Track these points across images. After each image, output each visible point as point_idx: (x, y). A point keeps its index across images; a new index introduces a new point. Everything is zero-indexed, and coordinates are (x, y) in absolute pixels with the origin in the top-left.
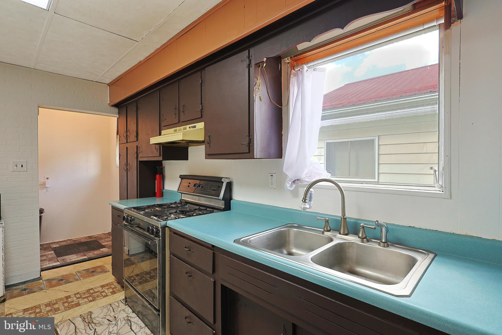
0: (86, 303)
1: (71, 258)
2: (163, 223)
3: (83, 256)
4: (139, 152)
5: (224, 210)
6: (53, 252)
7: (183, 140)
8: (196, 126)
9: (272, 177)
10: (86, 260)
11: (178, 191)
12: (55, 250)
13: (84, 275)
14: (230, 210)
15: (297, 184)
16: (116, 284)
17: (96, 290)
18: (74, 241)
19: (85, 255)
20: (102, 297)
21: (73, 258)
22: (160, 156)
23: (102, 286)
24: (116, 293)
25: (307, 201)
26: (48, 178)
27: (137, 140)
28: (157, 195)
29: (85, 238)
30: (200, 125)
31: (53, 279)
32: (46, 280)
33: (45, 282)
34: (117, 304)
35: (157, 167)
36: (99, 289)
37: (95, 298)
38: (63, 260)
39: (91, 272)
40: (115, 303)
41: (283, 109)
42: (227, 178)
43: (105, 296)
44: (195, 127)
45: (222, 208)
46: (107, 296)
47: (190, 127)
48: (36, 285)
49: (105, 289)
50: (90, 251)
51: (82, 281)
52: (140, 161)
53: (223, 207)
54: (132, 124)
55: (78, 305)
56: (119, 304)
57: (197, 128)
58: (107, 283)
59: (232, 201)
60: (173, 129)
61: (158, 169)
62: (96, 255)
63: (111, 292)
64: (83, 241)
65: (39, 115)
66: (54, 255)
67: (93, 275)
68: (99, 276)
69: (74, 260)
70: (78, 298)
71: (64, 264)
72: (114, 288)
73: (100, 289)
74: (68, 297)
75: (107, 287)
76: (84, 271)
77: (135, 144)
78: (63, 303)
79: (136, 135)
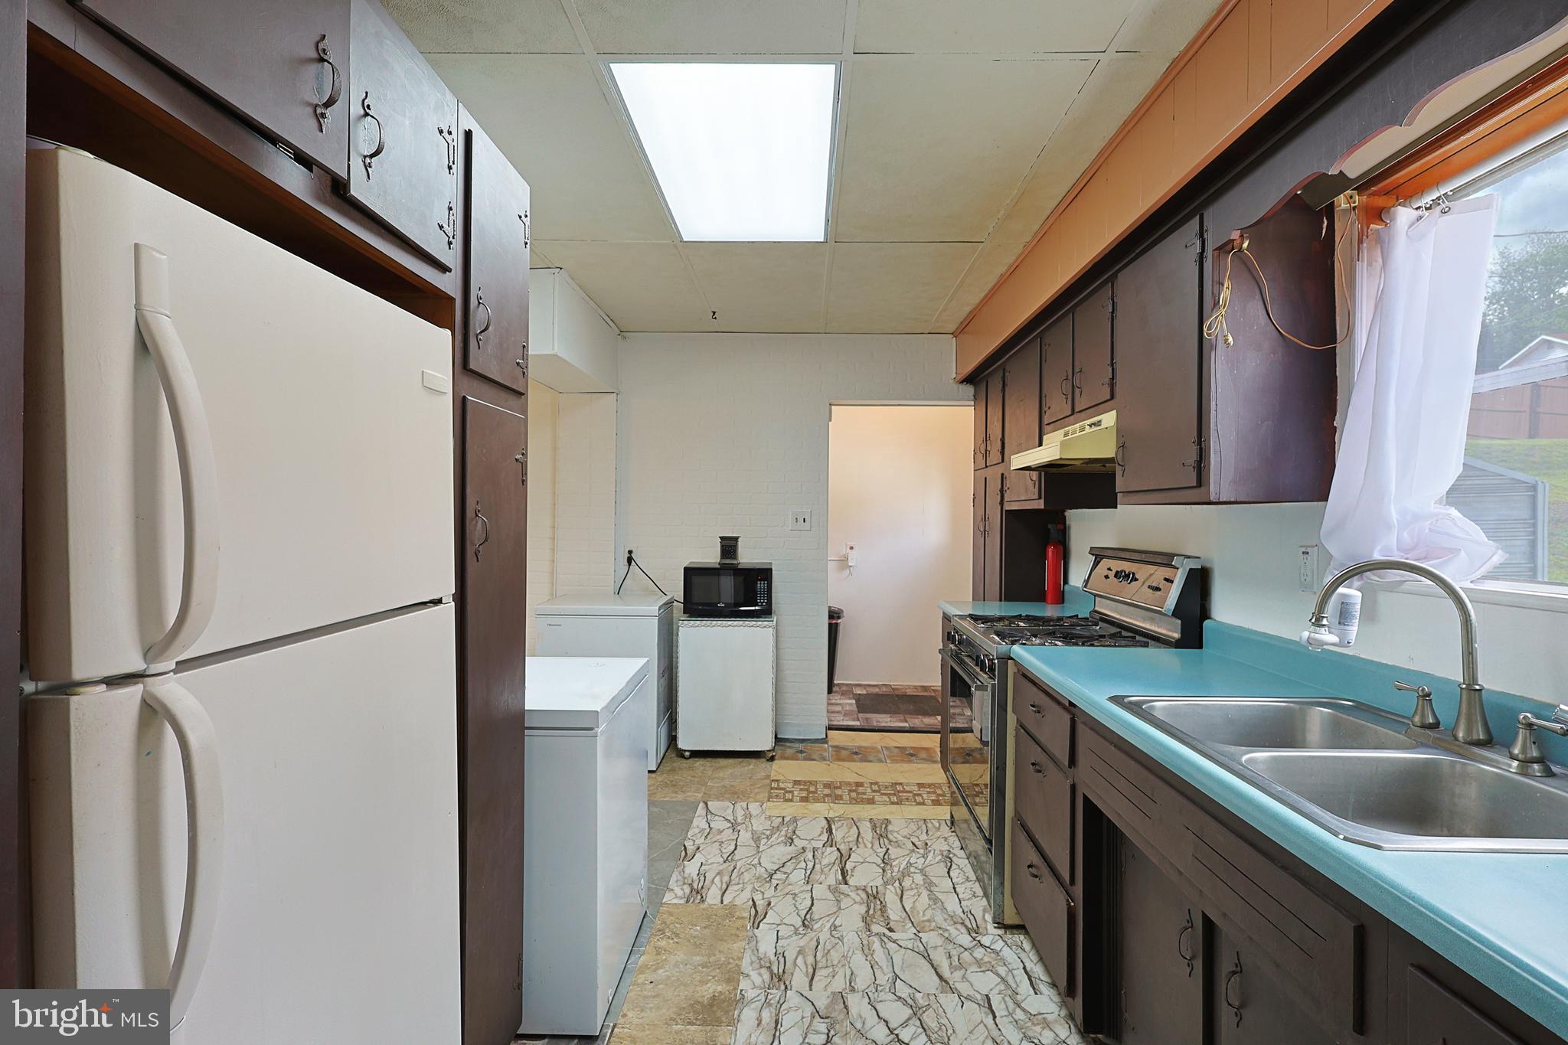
0: (884, 803)
1: (880, 720)
2: (1003, 647)
3: (902, 721)
4: (1005, 488)
5: (1179, 644)
6: (854, 701)
7: (1061, 459)
8: (1103, 423)
9: (1306, 556)
10: (906, 729)
11: (1085, 589)
12: (859, 699)
13: (894, 756)
14: (1201, 647)
15: (1369, 579)
16: (946, 789)
17: (907, 788)
18: (893, 689)
19: (906, 721)
20: (914, 803)
21: (885, 720)
22: (1040, 498)
23: (921, 786)
24: (940, 805)
25: (1325, 622)
26: (852, 548)
27: (1003, 461)
28: (1049, 597)
29: (916, 687)
30: (1109, 419)
31: (844, 749)
32: (833, 747)
33: (830, 749)
34: (937, 825)
35: (1050, 526)
36: (913, 787)
37: (901, 801)
38: (867, 719)
39: (908, 754)
40: (933, 821)
41: (1338, 351)
42: (1189, 557)
43: (919, 804)
44: (1098, 423)
45: (1173, 638)
46: (923, 804)
47: (1090, 426)
48: (818, 751)
49: (923, 791)
50: (917, 715)
51: (889, 765)
52: (1006, 511)
53: (1177, 635)
54: (996, 423)
55: (871, 801)
56: (940, 825)
57: (1104, 425)
58: (930, 782)
59: (1206, 623)
60: (1062, 431)
61: (1052, 531)
62: (926, 725)
63: (933, 801)
64: (909, 692)
65: (830, 420)
66: (855, 708)
67: (910, 762)
68: (920, 766)
69: (883, 724)
70: (874, 791)
71: (866, 728)
72: (940, 795)
73: (916, 788)
74: (859, 784)
75: (928, 790)
76: (897, 750)
77: (999, 469)
78: (850, 791)
79: (1000, 448)
